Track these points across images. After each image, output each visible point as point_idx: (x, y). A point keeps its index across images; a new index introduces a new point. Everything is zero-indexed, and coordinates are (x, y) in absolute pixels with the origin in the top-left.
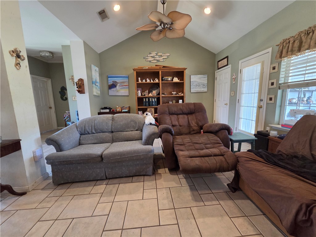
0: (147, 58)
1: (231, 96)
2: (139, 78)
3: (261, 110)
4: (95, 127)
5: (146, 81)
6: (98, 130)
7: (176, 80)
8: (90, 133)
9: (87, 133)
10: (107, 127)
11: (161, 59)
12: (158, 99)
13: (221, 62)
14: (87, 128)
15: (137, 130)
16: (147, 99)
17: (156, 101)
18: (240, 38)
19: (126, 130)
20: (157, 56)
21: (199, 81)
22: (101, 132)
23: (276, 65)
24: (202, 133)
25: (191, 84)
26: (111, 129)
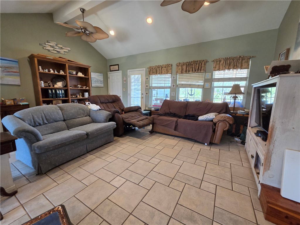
0: (44, 45)
1: (123, 91)
2: (40, 67)
3: (143, 99)
4: (47, 118)
5: (49, 71)
6: (51, 120)
7: (80, 74)
8: (42, 124)
9: (38, 125)
10: (59, 117)
11: (62, 51)
12: (66, 91)
13: (112, 67)
14: (37, 119)
15: (86, 116)
16: (54, 91)
17: (63, 93)
18: (128, 56)
19: (78, 117)
20: (57, 47)
21: (97, 78)
22: (54, 121)
23: (148, 77)
24: (124, 113)
25: (92, 80)
26: (63, 117)
